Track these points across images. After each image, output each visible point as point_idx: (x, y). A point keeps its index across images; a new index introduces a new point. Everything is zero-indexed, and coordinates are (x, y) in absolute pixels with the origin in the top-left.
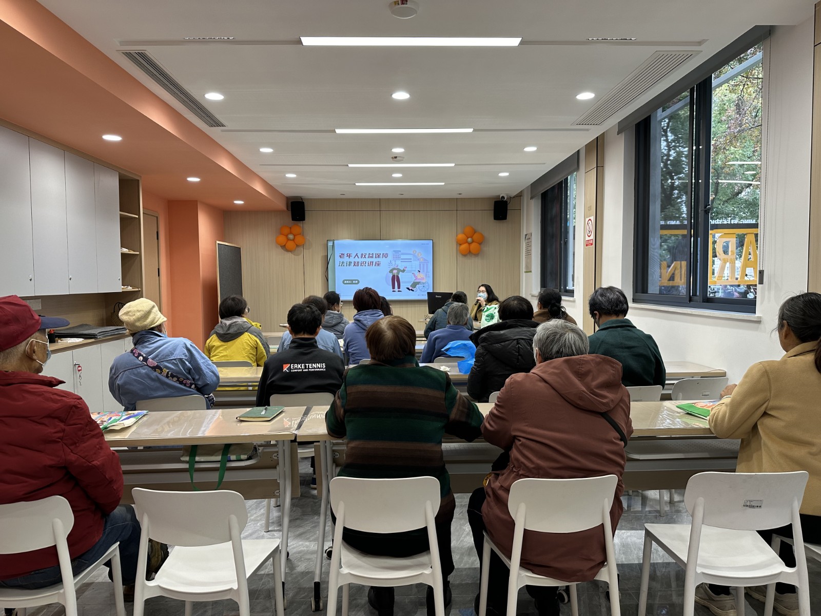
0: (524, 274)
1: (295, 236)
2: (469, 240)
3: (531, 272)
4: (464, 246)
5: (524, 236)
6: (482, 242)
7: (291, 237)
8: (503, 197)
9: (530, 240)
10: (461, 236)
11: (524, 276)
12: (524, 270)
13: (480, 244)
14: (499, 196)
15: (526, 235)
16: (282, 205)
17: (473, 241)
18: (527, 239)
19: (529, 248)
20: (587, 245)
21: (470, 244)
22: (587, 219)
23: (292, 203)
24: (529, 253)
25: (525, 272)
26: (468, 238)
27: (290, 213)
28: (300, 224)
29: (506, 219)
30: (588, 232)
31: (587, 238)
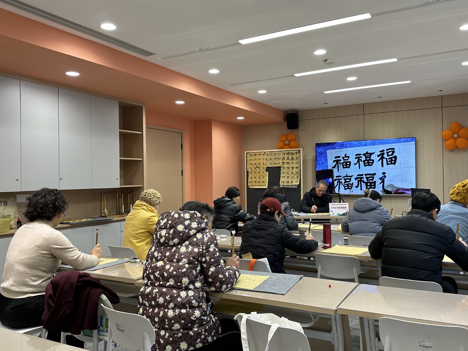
1: (290, 141)
4: (450, 142)
7: (287, 142)
10: (446, 132)
17: (459, 137)
23: (287, 115)
26: (454, 134)
27: (286, 123)
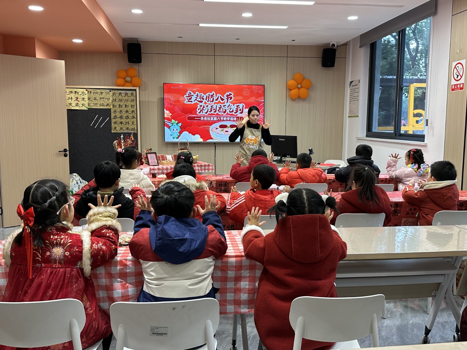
0: (348, 118)
1: (131, 78)
2: (299, 86)
3: (358, 116)
4: (294, 92)
5: (349, 83)
6: (309, 87)
7: (128, 79)
8: (333, 45)
9: (357, 87)
10: (292, 82)
11: (347, 121)
12: (348, 115)
13: (308, 89)
14: (330, 44)
15: (352, 82)
16: (119, 46)
17: (301, 87)
18: (353, 86)
19: (356, 95)
20: (453, 90)
21: (299, 88)
22: (454, 64)
23: (128, 44)
24: (354, 98)
25: (349, 117)
26: (298, 84)
27: (126, 55)
28: (136, 66)
29: (333, 66)
30: (455, 77)
31: (454, 82)
